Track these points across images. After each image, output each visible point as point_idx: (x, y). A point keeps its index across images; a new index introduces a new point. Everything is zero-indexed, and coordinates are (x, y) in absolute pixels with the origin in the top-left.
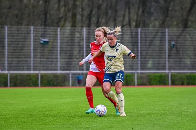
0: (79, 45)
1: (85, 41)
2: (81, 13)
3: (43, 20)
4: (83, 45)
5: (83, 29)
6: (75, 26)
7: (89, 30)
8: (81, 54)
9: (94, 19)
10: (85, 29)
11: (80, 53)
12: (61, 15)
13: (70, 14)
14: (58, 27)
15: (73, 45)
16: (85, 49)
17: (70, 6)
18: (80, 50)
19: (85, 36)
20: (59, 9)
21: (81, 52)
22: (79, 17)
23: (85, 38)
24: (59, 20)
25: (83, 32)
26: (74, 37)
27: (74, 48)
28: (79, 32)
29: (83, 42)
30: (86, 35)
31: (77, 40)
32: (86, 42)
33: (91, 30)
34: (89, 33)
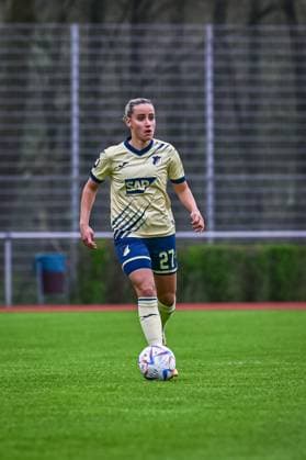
0: (48, 107)
1: (75, 86)
4: (68, 107)
5: (69, 33)
6: (31, 19)
7: (92, 33)
8: (59, 152)
10: (75, 31)
11: (53, 145)
15: (21, 107)
16: (75, 124)
18: (52, 133)
19: (75, 61)
21: (60, 138)
23: (75, 73)
25: (69, 45)
26: (25, 69)
27: (22, 120)
28: (44, 45)
29: (68, 93)
30: (82, 57)
31: (37, 84)
32: (82, 94)
33: (106, 33)
34: (93, 50)
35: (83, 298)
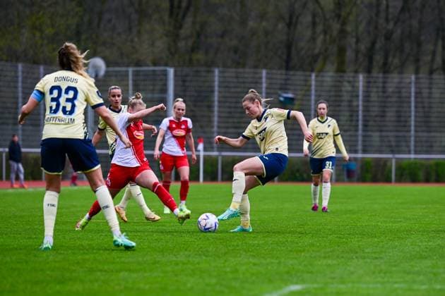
0: (350, 106)
1: (361, 98)
2: (354, 46)
3: (285, 57)
4: (358, 106)
5: (358, 77)
6: (344, 71)
7: (367, 77)
8: (354, 123)
9: (378, 58)
10: (361, 77)
11: (351, 121)
12: (317, 51)
13: (334, 49)
14: (312, 71)
15: (339, 106)
16: (360, 113)
17: (335, 33)
18: (351, 116)
19: (361, 89)
20: (313, 39)
21: (354, 118)
22: (350, 54)
23: (361, 93)
24: (315, 59)
25: (358, 82)
26: (341, 91)
27: (340, 111)
28: (349, 82)
29: (358, 101)
30: (363, 86)
31: (346, 97)
32: (364, 101)
33: (372, 77)
34: (368, 84)
35: (362, 180)
